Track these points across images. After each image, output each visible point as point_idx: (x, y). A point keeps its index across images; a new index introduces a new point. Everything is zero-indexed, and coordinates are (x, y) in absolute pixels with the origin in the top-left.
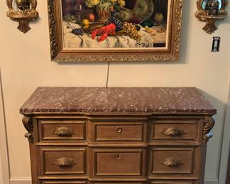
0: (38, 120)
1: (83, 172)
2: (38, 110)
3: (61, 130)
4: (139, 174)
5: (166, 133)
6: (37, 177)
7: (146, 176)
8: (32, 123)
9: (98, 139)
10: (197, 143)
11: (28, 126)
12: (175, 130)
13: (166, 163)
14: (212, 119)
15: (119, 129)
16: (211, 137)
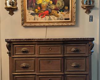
0: (13, 44)
1: (33, 71)
2: (13, 40)
3: (23, 49)
4: (60, 71)
5: (72, 50)
6: (12, 73)
7: (64, 72)
8: (10, 46)
9: (40, 53)
10: (87, 55)
11: (9, 47)
12: (76, 49)
13: (72, 66)
14: (93, 43)
15: (50, 48)
16: (93, 52)
